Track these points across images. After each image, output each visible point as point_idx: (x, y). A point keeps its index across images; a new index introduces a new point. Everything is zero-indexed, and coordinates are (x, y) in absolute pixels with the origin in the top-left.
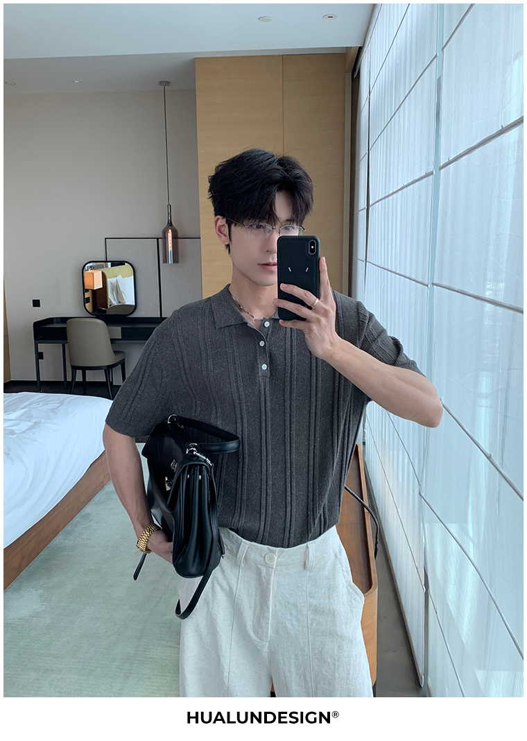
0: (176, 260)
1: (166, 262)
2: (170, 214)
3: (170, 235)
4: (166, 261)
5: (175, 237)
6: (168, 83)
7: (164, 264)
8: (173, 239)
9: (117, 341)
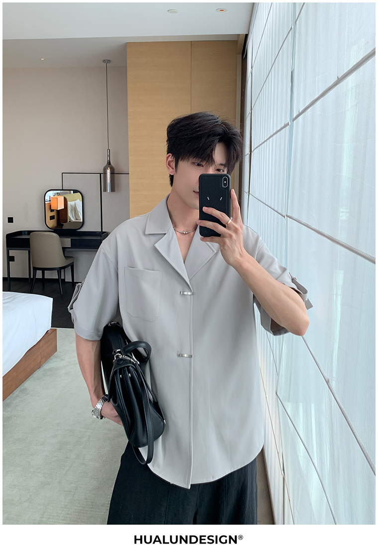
0: (113, 190)
2: (109, 156)
3: (108, 171)
4: (105, 190)
6: (109, 61)
7: (104, 192)
8: (111, 174)
9: (67, 249)
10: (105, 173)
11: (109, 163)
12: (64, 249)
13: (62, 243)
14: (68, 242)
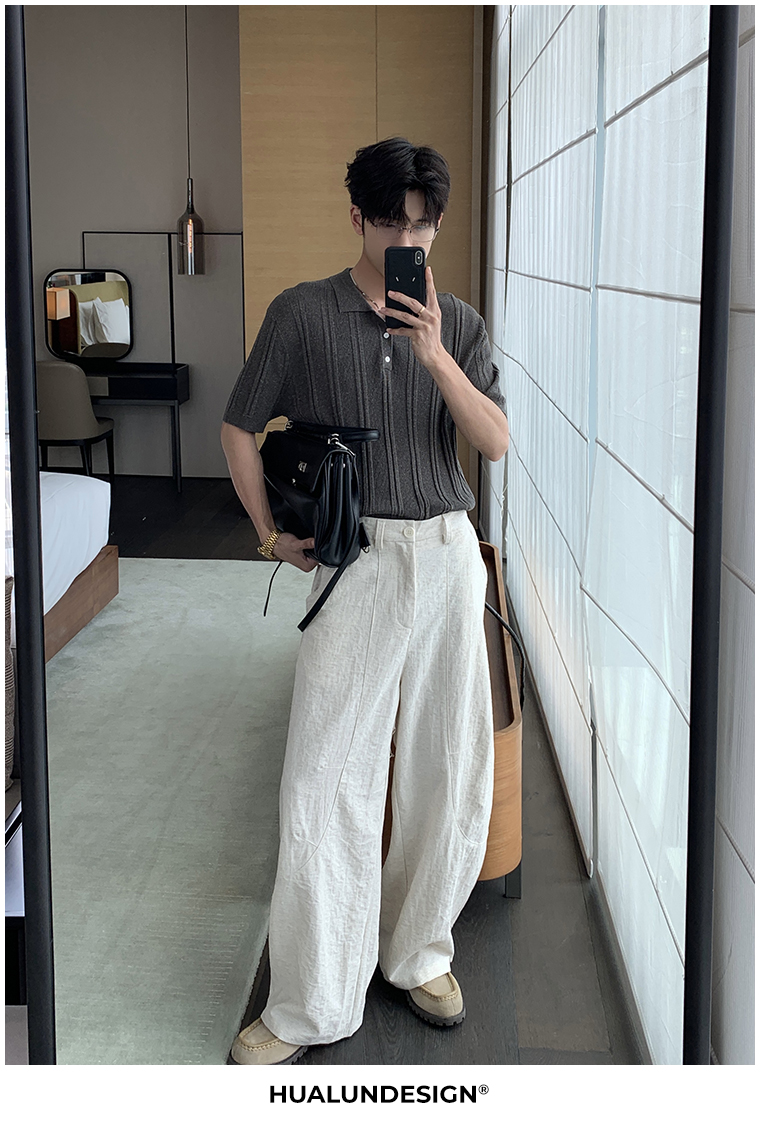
0: (199, 268)
1: (184, 273)
2: (191, 193)
3: (190, 228)
4: (183, 270)
5: (199, 232)
7: (179, 275)
8: (195, 234)
9: (102, 401)
10: (182, 234)
11: (191, 210)
12: (95, 400)
13: (90, 386)
14: (102, 384)
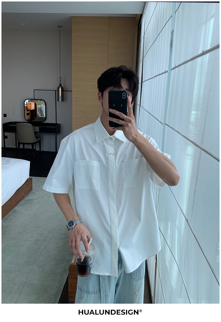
0: (63, 100)
2: (60, 81)
3: (60, 89)
4: (58, 100)
5: (62, 91)
6: (61, 27)
7: (58, 102)
9: (37, 133)
10: (58, 91)
11: (60, 85)
13: (34, 129)
